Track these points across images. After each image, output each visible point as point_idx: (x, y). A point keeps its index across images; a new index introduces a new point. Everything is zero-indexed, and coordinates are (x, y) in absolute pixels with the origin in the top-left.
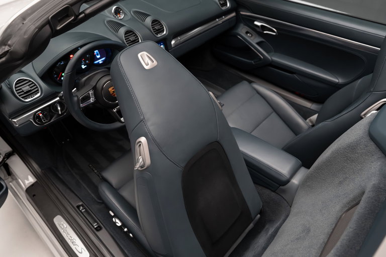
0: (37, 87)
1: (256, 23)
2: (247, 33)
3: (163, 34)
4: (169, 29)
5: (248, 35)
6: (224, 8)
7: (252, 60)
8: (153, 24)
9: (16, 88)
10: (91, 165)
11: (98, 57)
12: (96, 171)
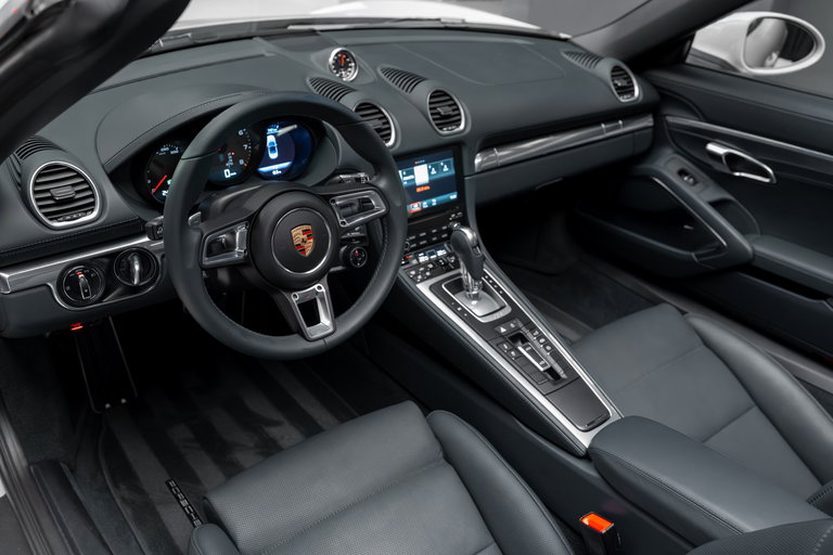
0: (93, 196)
1: (711, 147)
2: (682, 173)
3: (457, 130)
4: (475, 121)
5: (686, 178)
6: (624, 99)
7: (691, 250)
8: (433, 100)
9: (36, 184)
10: (172, 484)
11: (274, 156)
12: (184, 503)
